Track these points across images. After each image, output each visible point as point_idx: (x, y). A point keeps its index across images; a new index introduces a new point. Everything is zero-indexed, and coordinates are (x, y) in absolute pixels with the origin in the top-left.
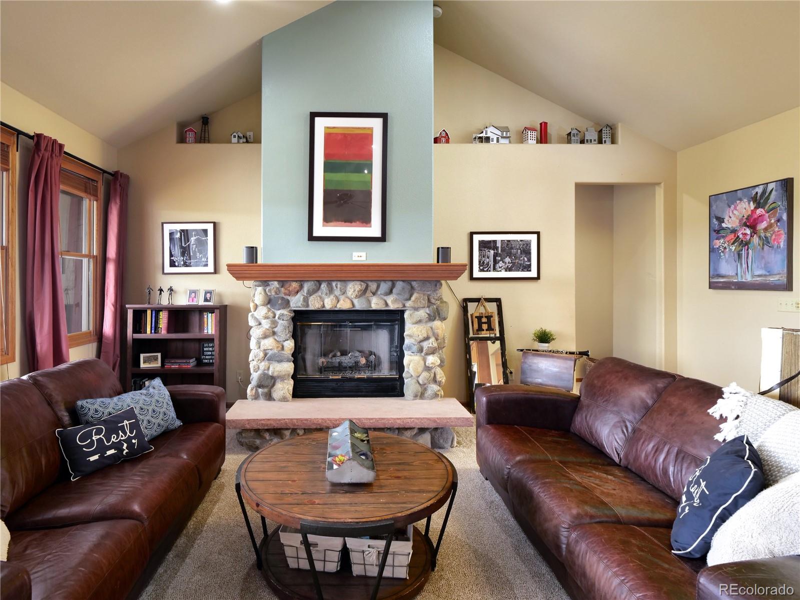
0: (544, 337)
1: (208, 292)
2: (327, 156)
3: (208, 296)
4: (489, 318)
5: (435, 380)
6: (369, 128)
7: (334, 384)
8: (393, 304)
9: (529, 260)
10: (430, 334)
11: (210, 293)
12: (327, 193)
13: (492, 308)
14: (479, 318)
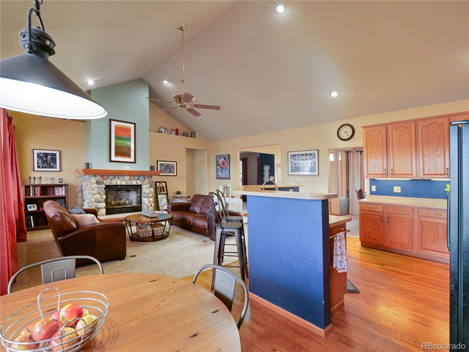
0: (179, 193)
1: (61, 179)
2: (116, 134)
3: (61, 180)
4: (163, 187)
5: (151, 206)
6: (130, 127)
7: (119, 210)
8: (139, 183)
9: (174, 170)
10: (150, 192)
11: (62, 179)
12: (116, 146)
13: (164, 184)
14: (160, 188)
